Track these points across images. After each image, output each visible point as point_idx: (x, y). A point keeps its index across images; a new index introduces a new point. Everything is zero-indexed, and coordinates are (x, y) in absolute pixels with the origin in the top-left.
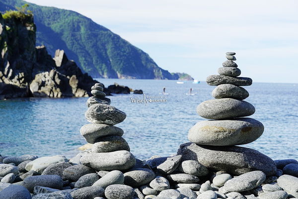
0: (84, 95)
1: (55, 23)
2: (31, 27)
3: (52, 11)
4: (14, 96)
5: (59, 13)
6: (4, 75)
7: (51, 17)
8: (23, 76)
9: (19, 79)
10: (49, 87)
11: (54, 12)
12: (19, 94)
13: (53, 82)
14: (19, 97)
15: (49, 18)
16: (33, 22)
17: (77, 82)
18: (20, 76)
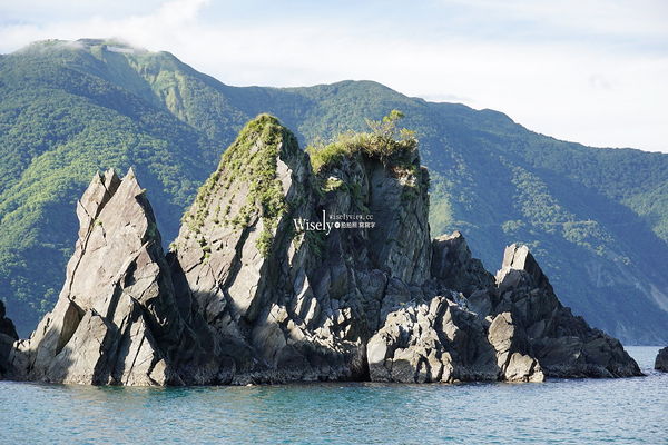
0: (532, 372)
1: (636, 193)
2: (410, 178)
3: (627, 161)
4: (307, 378)
5: (646, 166)
6: (291, 315)
7: (625, 177)
8: (349, 317)
9: (335, 329)
10: (420, 350)
11: (632, 164)
12: (326, 370)
13: (434, 333)
14: (323, 380)
15: (618, 180)
16: (417, 162)
17: (510, 333)
18: (341, 319)
